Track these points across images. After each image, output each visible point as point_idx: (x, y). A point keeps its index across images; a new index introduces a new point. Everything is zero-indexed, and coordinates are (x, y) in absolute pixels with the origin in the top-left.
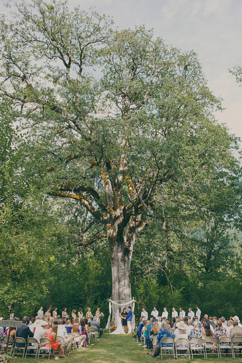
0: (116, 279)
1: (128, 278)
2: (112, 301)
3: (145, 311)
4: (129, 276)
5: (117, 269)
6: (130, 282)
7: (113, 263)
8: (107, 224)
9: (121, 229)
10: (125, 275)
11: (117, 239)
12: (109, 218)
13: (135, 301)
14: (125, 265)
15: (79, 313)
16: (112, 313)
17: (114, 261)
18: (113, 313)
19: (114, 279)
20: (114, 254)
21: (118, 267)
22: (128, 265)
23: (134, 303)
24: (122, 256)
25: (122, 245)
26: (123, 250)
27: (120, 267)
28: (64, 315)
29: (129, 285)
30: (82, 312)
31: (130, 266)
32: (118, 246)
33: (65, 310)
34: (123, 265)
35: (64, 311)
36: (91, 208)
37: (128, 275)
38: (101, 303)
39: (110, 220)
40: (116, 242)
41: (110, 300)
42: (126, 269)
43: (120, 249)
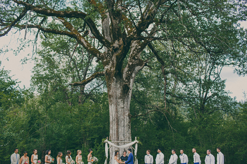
0: (114, 119)
1: (128, 118)
2: (109, 142)
3: (150, 155)
4: (129, 116)
5: (115, 108)
6: (129, 123)
7: (111, 101)
8: (104, 59)
9: (120, 60)
10: (124, 114)
11: (115, 74)
12: (107, 54)
13: (138, 142)
14: (124, 104)
15: (67, 157)
16: (109, 156)
17: (112, 99)
18: (111, 156)
19: (112, 119)
20: (111, 91)
21: (117, 105)
22: (127, 104)
23: (137, 144)
24: (121, 94)
25: (121, 81)
26: (121, 87)
27: (119, 105)
28: (47, 160)
29: (129, 125)
30: (70, 156)
31: (129, 105)
32: (117, 82)
33: (50, 152)
34: (122, 103)
35: (47, 154)
36: (87, 45)
37: (127, 114)
38: (98, 146)
39: (108, 56)
40: (114, 78)
41: (106, 140)
42: (125, 107)
43: (119, 85)
